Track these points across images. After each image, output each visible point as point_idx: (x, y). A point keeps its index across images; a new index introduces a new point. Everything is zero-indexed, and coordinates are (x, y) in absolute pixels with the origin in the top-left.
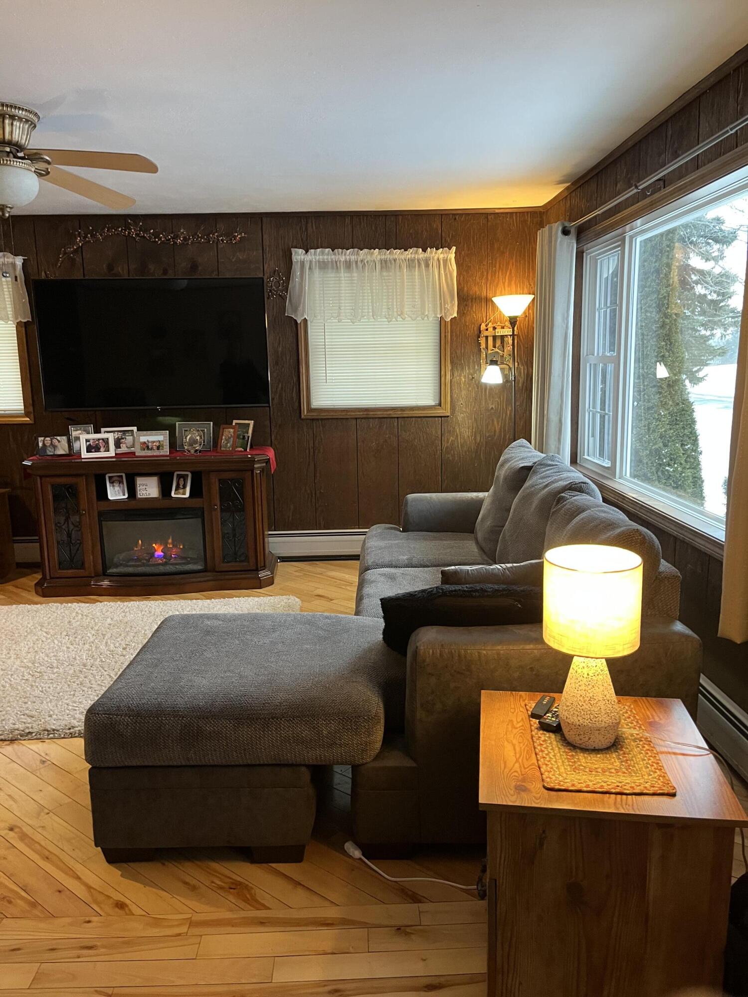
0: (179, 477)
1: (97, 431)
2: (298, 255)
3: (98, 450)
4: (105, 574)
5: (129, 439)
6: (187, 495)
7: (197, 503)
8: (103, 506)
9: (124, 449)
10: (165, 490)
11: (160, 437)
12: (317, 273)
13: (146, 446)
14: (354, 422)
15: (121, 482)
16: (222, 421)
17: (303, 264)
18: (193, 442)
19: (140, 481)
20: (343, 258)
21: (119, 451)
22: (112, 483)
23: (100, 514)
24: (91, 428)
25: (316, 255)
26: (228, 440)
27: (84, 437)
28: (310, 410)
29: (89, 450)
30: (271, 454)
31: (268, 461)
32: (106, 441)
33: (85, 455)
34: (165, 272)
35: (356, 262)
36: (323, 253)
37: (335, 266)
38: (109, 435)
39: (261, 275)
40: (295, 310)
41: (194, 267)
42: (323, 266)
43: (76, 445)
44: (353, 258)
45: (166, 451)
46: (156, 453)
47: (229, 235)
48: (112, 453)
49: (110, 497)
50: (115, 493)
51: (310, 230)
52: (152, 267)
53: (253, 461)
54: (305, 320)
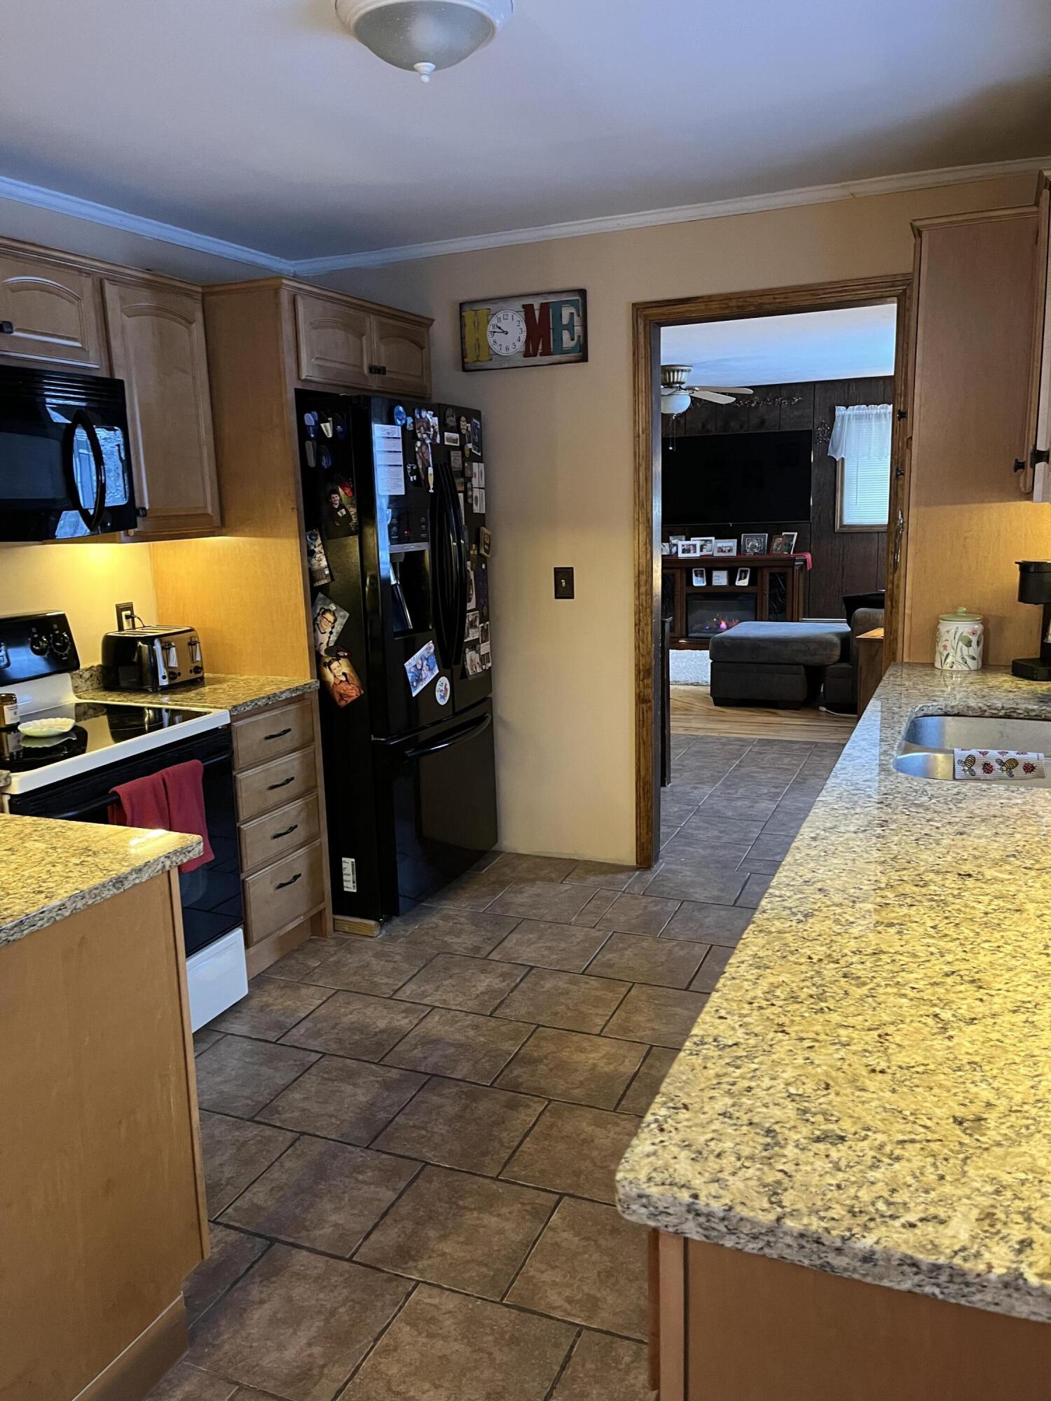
0: (742, 571)
1: (688, 539)
2: (840, 411)
3: (689, 551)
4: (686, 637)
5: (709, 545)
6: (746, 584)
7: (753, 589)
8: (690, 590)
9: (705, 552)
10: (732, 580)
11: (732, 543)
12: (853, 423)
13: (721, 550)
14: (876, 535)
15: (702, 576)
16: (774, 532)
17: (843, 416)
18: (753, 547)
19: (715, 573)
20: (874, 412)
21: (702, 554)
22: (696, 575)
23: (688, 595)
24: (684, 538)
25: (853, 410)
26: (778, 546)
27: (680, 543)
28: (842, 526)
29: (683, 552)
30: (808, 556)
31: (805, 561)
32: (695, 546)
33: (681, 555)
34: (741, 427)
35: (885, 414)
36: (859, 409)
37: (868, 417)
38: (697, 541)
39: (811, 428)
40: (835, 451)
41: (763, 423)
42: (859, 417)
43: (674, 549)
44: (883, 411)
45: (734, 553)
46: (727, 554)
47: (790, 399)
48: (698, 554)
49: (695, 584)
50: (698, 582)
51: (851, 392)
52: (732, 424)
53: (794, 560)
54: (843, 459)
